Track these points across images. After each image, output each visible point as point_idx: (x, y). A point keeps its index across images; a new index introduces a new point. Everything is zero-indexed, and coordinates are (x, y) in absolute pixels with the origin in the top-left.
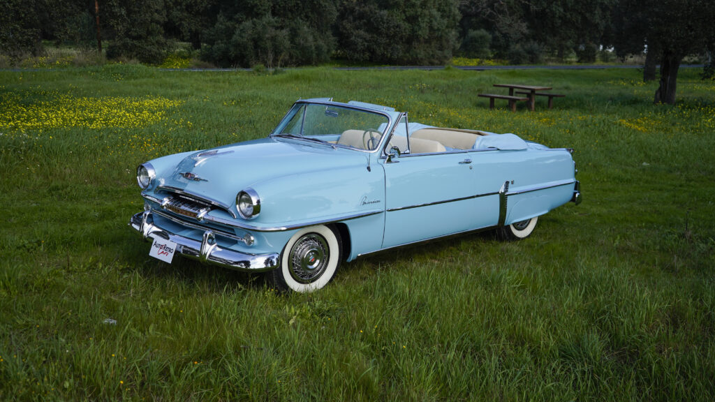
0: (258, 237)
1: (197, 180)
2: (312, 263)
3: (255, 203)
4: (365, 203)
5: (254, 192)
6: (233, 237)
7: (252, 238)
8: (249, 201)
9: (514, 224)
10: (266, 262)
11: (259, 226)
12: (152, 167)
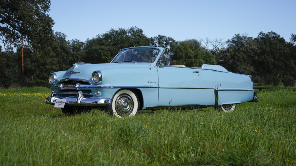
0: (101, 91)
1: (76, 73)
2: (126, 107)
3: (100, 76)
4: (149, 82)
5: (100, 72)
6: (91, 94)
7: (99, 92)
8: (98, 76)
9: (222, 105)
10: (105, 102)
11: (102, 86)
12: (55, 75)
